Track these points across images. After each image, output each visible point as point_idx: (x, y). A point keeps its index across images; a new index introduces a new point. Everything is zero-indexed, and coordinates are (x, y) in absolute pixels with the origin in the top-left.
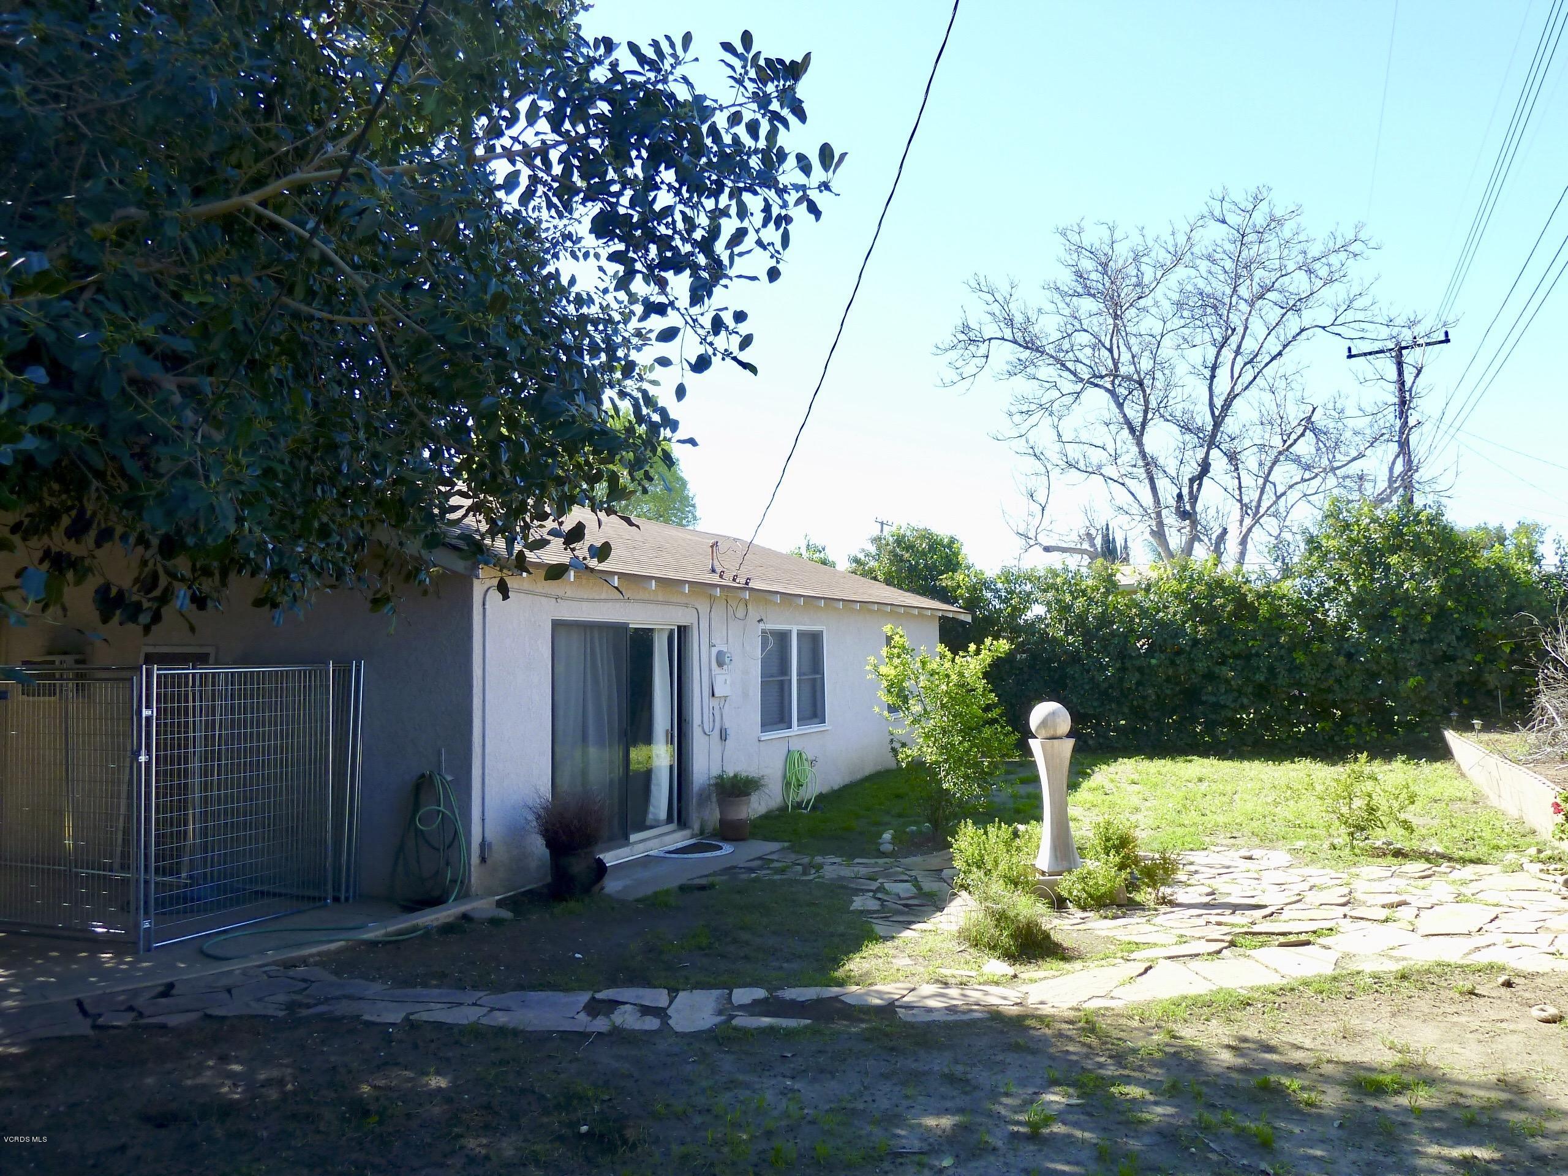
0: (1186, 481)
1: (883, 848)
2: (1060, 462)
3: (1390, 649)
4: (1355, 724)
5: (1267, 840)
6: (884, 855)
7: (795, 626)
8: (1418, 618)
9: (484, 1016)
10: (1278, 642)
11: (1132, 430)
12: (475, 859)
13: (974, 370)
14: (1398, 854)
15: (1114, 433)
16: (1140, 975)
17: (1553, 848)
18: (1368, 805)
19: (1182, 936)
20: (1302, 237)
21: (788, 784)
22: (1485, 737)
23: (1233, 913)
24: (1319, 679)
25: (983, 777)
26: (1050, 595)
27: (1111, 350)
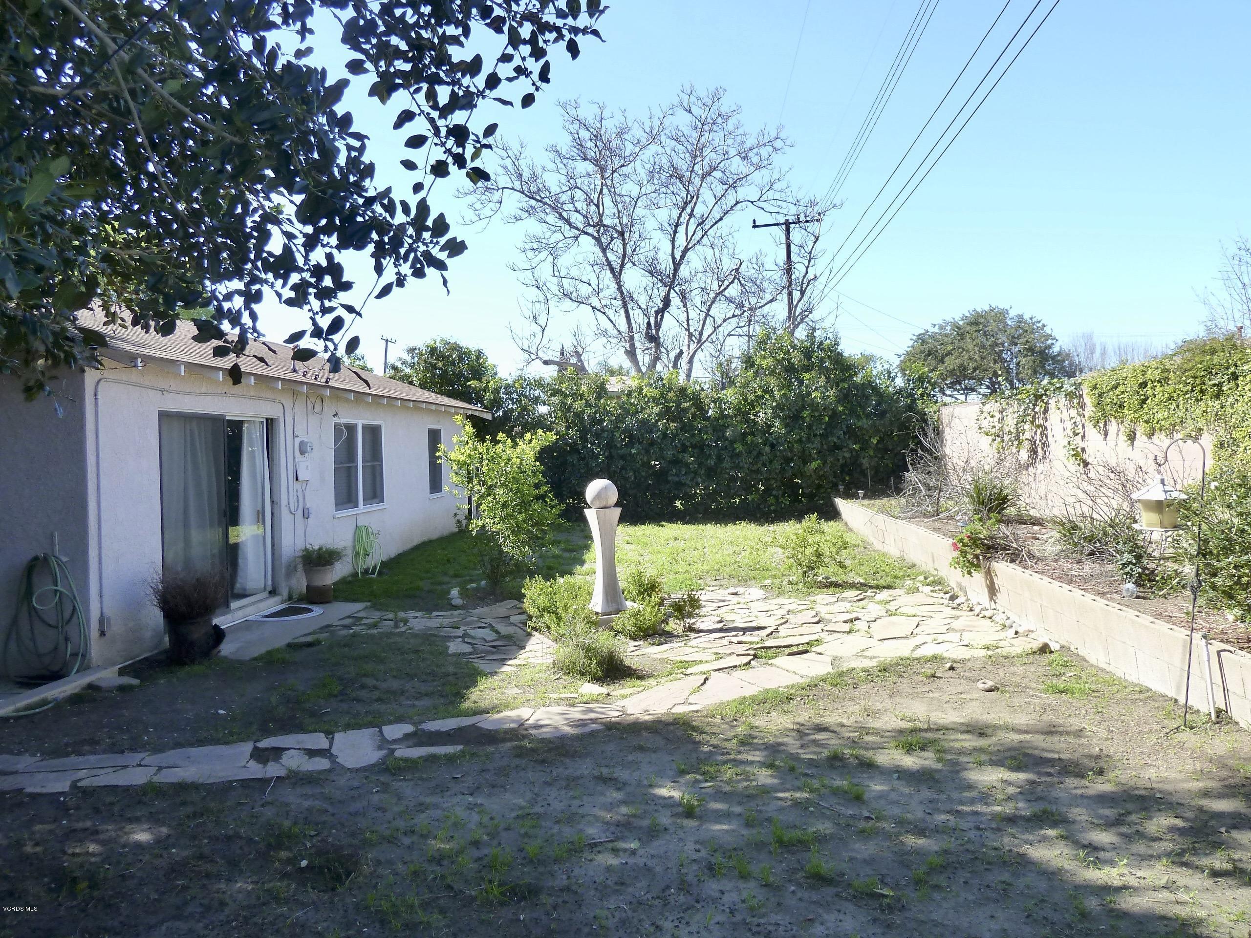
0: (653, 313)
1: (454, 602)
2: (558, 293)
3: (800, 441)
4: (775, 496)
5: (744, 581)
6: (456, 608)
7: (360, 419)
8: (820, 419)
9: (155, 775)
10: (724, 436)
11: (612, 270)
12: (94, 632)
13: (491, 213)
14: (836, 585)
15: (597, 272)
16: (702, 685)
17: (934, 576)
18: (817, 551)
19: (717, 654)
20: (740, 131)
21: (357, 554)
22: (866, 502)
23: (744, 634)
24: (751, 463)
25: (536, 541)
26: (556, 399)
27: (597, 206)
